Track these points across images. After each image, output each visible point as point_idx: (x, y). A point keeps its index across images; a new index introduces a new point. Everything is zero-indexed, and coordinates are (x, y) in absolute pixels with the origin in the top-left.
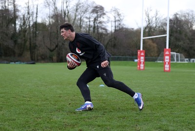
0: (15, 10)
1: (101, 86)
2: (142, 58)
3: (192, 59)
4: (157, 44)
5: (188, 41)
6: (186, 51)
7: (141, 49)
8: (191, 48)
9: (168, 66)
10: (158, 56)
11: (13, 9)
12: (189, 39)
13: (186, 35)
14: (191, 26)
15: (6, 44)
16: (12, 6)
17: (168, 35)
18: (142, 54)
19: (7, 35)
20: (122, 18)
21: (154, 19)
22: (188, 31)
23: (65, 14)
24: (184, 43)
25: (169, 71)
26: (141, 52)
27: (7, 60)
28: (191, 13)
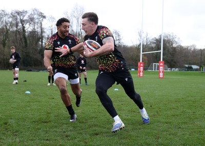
0: (42, 32)
1: (116, 89)
2: (142, 68)
3: (173, 69)
4: (147, 57)
5: (170, 55)
6: (168, 62)
7: (141, 61)
8: (172, 60)
9: (162, 74)
10: (149, 66)
11: (40, 31)
12: (170, 54)
13: (168, 51)
14: (172, 45)
15: (35, 57)
16: (40, 29)
17: (162, 51)
18: (142, 65)
19: (36, 50)
20: (121, 38)
21: (145, 39)
22: (169, 48)
23: (79, 35)
24: (167, 57)
25: (163, 78)
26: (141, 63)
27: (36, 69)
28: (171, 35)
